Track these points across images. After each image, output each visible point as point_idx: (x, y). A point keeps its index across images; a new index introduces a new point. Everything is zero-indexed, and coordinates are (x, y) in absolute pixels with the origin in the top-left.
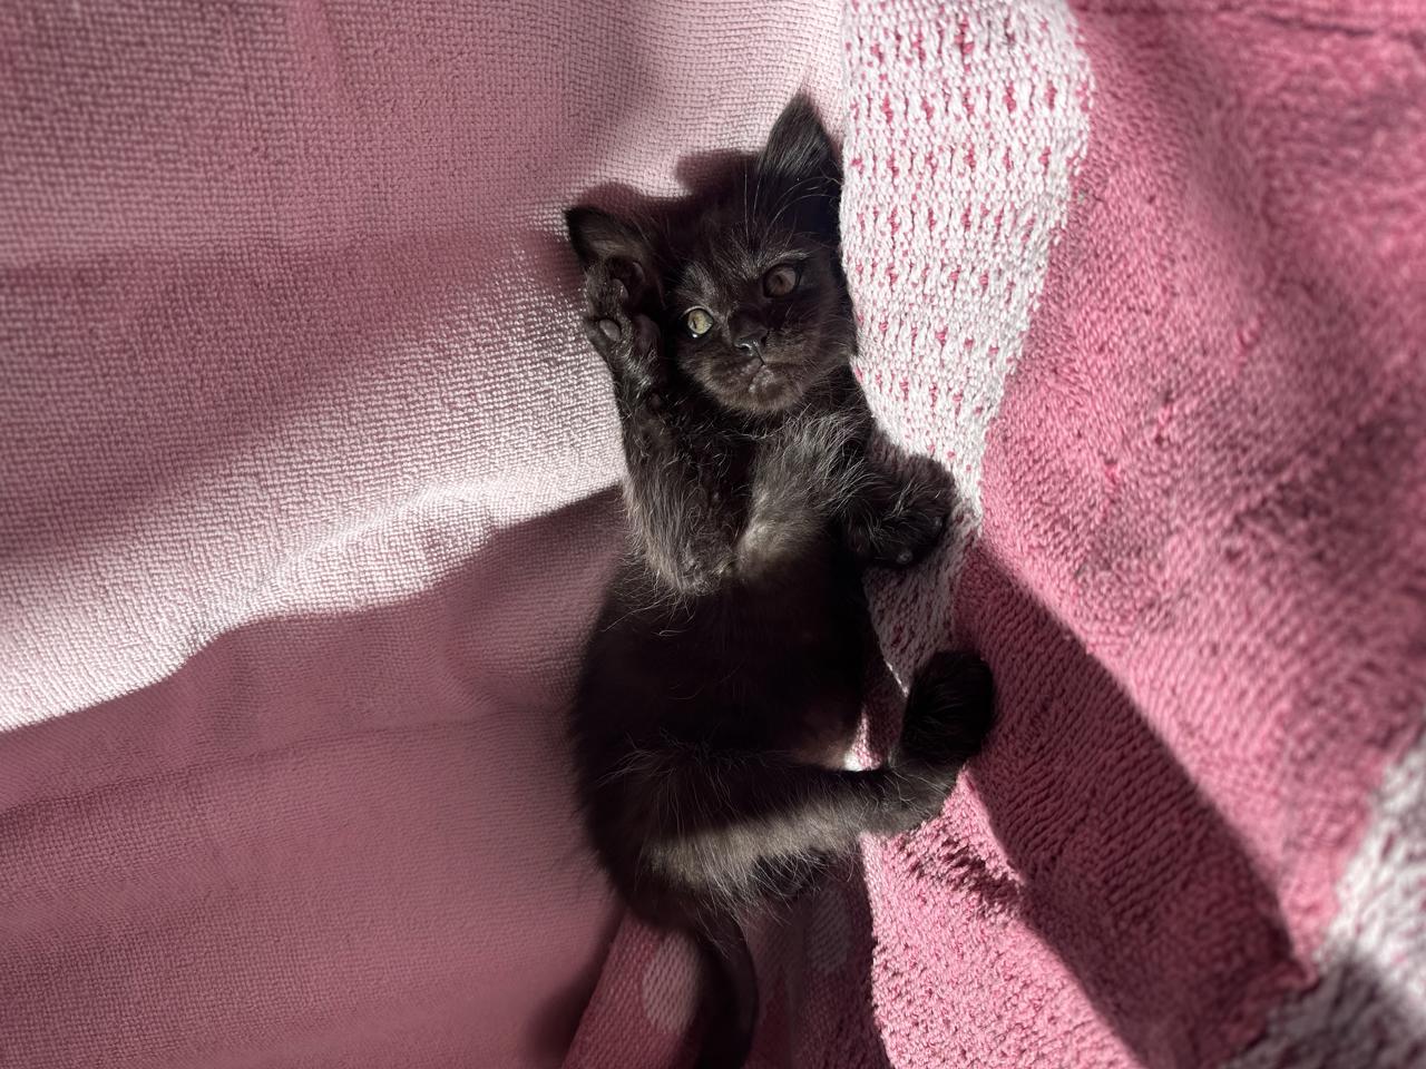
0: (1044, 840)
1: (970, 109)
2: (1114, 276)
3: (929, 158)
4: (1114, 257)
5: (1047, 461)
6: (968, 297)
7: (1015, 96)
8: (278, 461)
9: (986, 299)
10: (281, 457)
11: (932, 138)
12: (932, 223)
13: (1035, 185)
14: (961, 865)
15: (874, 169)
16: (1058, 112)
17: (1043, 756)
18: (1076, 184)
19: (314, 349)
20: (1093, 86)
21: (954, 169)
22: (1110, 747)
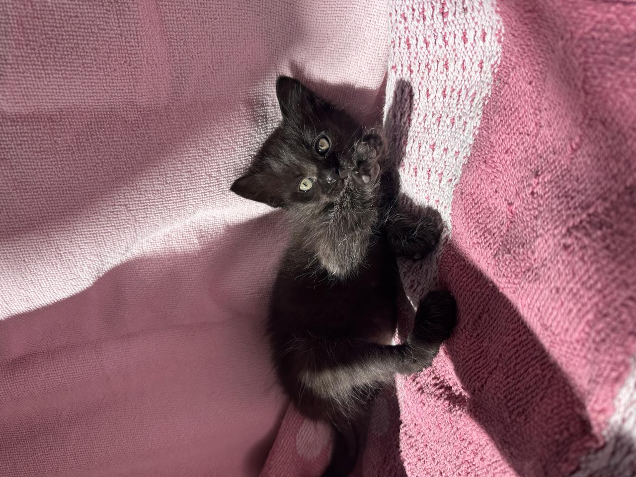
0: (478, 377)
1: (446, 43)
2: (513, 118)
3: (427, 65)
4: (513, 110)
5: (481, 204)
6: (445, 129)
7: (467, 36)
8: (135, 199)
9: (454, 129)
10: (136, 197)
11: (429, 56)
12: (428, 95)
13: (476, 77)
14: (440, 388)
15: (402, 71)
16: (487, 43)
17: (478, 339)
18: (495, 76)
19: (151, 150)
20: (503, 31)
21: (439, 70)
22: (509, 335)
